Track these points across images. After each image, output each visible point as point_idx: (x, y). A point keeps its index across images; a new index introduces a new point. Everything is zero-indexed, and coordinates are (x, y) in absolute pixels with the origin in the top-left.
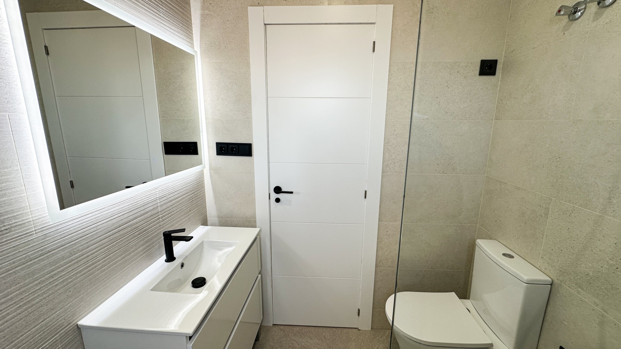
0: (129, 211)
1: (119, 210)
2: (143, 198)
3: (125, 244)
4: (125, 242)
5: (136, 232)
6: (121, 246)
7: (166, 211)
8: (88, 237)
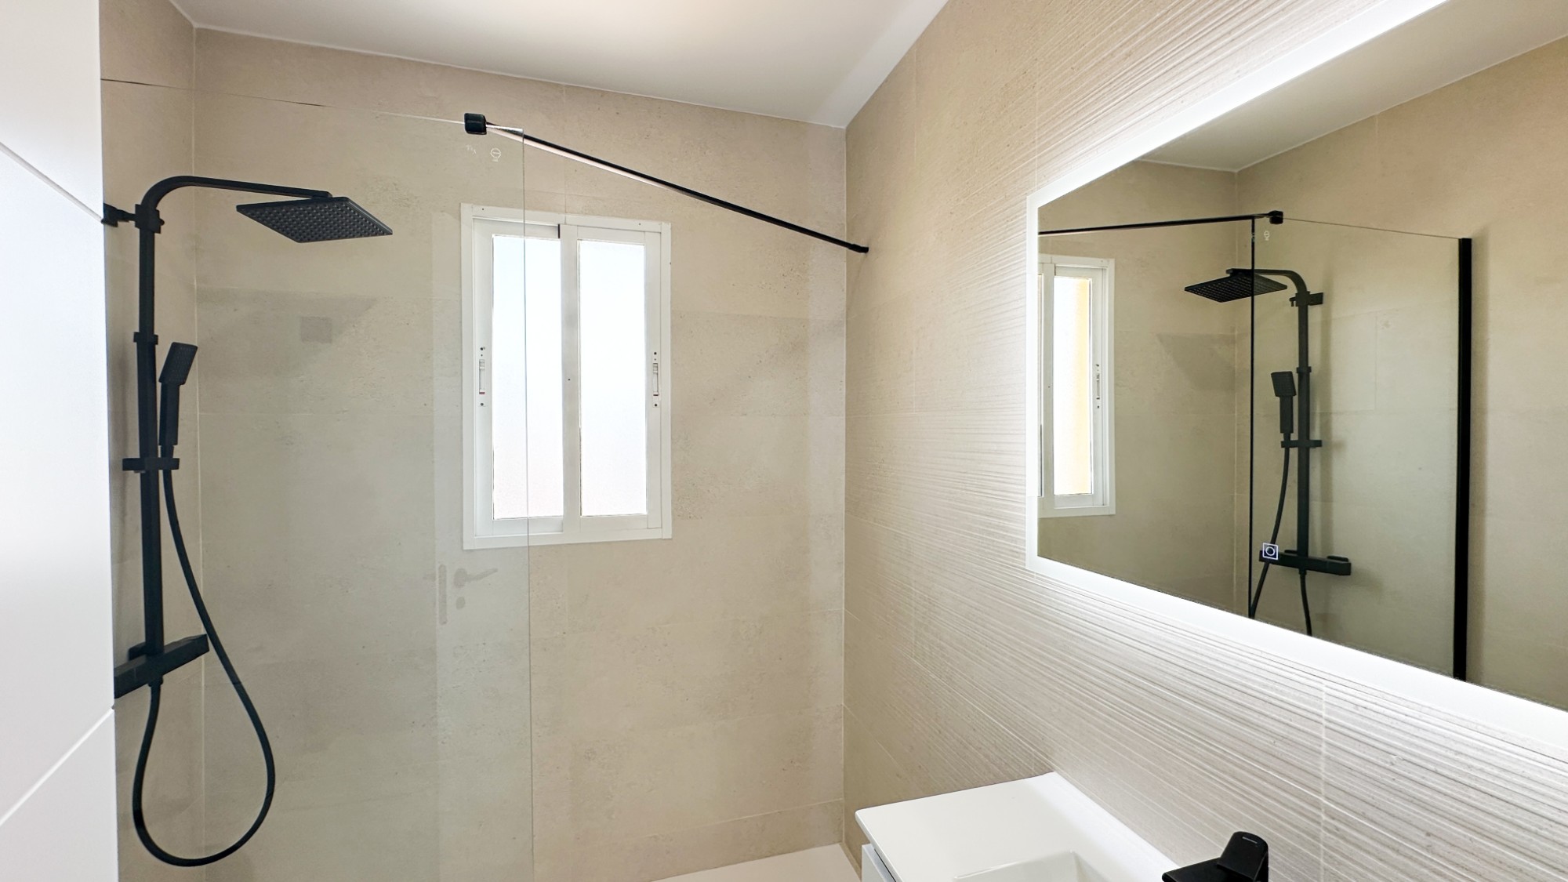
0: (1187, 666)
1: (1159, 642)
2: (1241, 665)
3: (1161, 740)
4: (1159, 733)
5: (1202, 747)
6: (1150, 734)
7: (1369, 814)
8: (1089, 642)
